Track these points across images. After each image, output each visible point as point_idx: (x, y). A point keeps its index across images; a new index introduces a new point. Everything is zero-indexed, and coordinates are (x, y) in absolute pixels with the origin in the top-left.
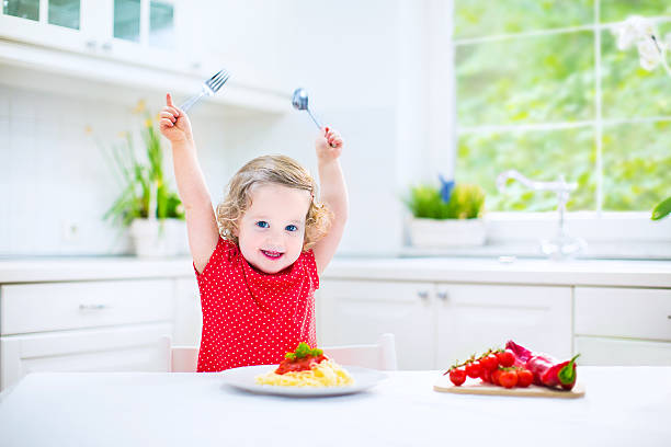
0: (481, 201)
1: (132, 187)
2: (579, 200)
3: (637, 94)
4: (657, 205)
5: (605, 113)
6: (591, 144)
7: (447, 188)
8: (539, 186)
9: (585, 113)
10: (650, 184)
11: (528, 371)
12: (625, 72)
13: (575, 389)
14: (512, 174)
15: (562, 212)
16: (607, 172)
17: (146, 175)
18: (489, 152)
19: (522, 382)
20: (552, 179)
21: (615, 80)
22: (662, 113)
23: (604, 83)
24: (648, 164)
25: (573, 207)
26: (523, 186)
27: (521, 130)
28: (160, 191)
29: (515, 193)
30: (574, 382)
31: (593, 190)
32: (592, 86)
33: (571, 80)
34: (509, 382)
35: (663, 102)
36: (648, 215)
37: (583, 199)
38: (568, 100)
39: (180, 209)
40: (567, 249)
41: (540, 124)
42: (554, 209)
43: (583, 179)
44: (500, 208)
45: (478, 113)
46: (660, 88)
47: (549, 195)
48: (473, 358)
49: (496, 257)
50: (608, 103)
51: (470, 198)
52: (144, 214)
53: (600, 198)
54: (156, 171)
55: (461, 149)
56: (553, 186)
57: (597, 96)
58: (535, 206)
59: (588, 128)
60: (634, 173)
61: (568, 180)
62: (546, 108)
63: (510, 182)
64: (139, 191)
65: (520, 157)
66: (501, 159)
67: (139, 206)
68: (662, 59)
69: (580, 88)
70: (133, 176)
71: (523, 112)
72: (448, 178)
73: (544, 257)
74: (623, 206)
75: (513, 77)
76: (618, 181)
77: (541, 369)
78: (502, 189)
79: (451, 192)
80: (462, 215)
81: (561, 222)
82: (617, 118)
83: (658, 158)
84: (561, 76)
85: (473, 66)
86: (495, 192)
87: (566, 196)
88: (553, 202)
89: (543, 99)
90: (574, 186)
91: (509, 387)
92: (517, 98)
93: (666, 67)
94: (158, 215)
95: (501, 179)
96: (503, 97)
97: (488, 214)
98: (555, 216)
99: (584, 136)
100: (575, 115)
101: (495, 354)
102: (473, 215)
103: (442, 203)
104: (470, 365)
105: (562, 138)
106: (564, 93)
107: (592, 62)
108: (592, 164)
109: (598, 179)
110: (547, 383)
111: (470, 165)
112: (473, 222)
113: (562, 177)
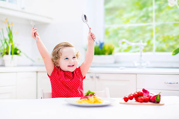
0: (113, 49)
1: (3, 45)
2: (147, 49)
3: (167, 14)
4: (174, 50)
5: (156, 20)
6: (151, 31)
7: (101, 45)
8: (133, 44)
9: (149, 20)
10: (172, 43)
11: (147, 98)
12: (163, 7)
13: (161, 103)
14: (124, 40)
15: (141, 53)
16: (157, 39)
17: (7, 41)
18: (116, 33)
19: (145, 101)
20: (138, 42)
21: (160, 10)
22: (176, 20)
23: (156, 11)
24: (171, 37)
25: (145, 51)
26: (128, 44)
27: (127, 26)
28: (12, 46)
29: (125, 46)
30: (160, 101)
31: (152, 45)
32: (152, 12)
33: (144, 10)
34: (141, 101)
35: (176, 17)
36: (171, 53)
37: (148, 48)
38: (143, 16)
39: (18, 52)
40: (143, 64)
41: (134, 24)
42: (138, 51)
43: (149, 42)
44: (120, 51)
45: (112, 20)
46: (175, 12)
47: (137, 47)
48: (131, 94)
49: (118, 67)
50: (157, 17)
51: (109, 48)
52: (7, 53)
53: (155, 48)
54: (11, 40)
55: (106, 32)
56: (138, 44)
57: (153, 15)
58: (131, 51)
59: (150, 25)
60: (166, 40)
61: (143, 42)
62: (136, 19)
63: (123, 43)
64: (5, 46)
65: (127, 35)
66: (120, 35)
67: (6, 51)
68: (176, 3)
69: (147, 12)
70: (3, 42)
71: (128, 20)
72: (102, 42)
73: (135, 67)
74: (162, 50)
75: (124, 9)
76: (161, 42)
77: (151, 97)
78: (121, 45)
79: (103, 46)
80: (107, 53)
81: (141, 56)
82: (160, 22)
83: (174, 35)
84: (141, 8)
85: (110, 5)
86: (118, 46)
87: (143, 48)
88: (138, 49)
89: (135, 16)
90: (146, 44)
91: (141, 102)
92: (126, 16)
93: (177, 5)
94: (11, 54)
95: (120, 42)
96: (121, 15)
97: (116, 53)
98: (139, 54)
99: (149, 28)
100: (146, 21)
101: (138, 93)
102: (110, 53)
103: (100, 50)
104: (130, 96)
105: (141, 28)
106: (142, 14)
107: (152, 4)
108: (152, 37)
109: (154, 42)
110: (152, 101)
111: (110, 37)
112: (110, 56)
113: (141, 41)
